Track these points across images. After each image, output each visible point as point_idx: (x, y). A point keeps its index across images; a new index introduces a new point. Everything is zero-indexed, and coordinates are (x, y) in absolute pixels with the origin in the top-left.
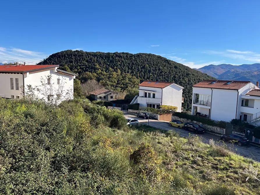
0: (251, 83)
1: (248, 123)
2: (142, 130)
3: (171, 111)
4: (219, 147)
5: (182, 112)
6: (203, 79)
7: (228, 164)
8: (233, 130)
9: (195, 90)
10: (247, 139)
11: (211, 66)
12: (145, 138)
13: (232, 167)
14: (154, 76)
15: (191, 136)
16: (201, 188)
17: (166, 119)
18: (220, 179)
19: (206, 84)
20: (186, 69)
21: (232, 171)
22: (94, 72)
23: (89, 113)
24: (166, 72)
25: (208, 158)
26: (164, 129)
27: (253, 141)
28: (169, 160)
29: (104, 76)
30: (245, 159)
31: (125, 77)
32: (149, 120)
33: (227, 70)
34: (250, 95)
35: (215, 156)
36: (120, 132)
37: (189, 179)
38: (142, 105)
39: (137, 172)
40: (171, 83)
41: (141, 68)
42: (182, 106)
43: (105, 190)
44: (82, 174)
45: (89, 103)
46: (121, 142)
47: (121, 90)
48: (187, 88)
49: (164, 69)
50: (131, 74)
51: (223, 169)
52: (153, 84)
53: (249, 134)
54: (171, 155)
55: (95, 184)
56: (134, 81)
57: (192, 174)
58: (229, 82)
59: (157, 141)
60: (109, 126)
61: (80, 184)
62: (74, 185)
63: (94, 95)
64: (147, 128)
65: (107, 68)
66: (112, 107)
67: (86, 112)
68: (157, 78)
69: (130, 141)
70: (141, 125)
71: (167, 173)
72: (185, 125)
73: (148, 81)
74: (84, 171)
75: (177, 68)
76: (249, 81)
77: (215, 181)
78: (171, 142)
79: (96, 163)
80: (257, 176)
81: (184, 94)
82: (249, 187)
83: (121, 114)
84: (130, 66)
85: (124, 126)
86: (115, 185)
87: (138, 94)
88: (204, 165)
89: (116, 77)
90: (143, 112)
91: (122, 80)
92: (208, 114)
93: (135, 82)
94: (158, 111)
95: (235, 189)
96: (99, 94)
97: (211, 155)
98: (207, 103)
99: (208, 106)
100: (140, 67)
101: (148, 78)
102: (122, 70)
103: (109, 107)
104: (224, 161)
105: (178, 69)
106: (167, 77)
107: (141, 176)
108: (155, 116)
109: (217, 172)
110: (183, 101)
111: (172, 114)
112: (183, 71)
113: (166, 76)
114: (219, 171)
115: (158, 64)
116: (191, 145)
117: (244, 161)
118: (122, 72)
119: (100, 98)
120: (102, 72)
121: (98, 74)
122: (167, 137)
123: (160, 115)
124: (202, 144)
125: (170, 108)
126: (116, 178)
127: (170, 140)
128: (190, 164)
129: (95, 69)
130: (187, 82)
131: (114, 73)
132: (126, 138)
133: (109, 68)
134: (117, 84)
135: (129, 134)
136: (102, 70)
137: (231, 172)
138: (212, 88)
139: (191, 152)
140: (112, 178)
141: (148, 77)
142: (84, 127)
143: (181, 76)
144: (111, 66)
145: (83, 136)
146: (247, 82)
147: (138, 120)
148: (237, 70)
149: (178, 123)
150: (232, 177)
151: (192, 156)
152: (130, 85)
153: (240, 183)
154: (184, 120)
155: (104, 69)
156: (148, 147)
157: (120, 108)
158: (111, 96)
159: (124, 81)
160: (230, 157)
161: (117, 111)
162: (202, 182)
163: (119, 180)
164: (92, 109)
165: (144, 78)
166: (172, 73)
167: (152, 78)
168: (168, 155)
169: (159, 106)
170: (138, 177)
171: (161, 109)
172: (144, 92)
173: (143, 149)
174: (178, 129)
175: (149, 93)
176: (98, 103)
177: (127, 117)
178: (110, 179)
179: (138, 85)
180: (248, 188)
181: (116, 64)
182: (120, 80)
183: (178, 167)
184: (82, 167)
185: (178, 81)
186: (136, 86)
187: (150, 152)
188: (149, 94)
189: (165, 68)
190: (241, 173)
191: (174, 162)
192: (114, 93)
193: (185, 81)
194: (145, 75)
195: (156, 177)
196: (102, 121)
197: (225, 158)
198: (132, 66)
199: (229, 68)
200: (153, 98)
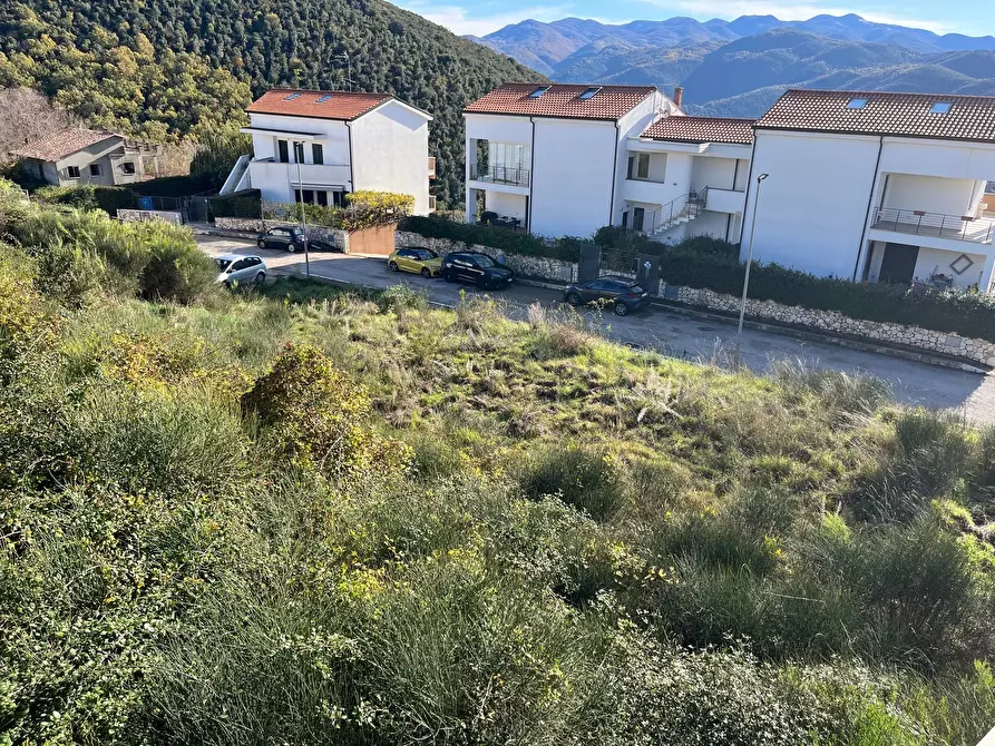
0: (657, 93)
1: (645, 237)
2: (285, 296)
3: (390, 211)
4: (558, 328)
5: (431, 214)
6: (503, 80)
7: (585, 379)
8: (601, 266)
9: (475, 126)
10: (641, 290)
11: (529, 27)
12: (299, 325)
13: (597, 385)
14: (310, 67)
15: (467, 300)
16: (505, 463)
17: (378, 244)
18: (563, 426)
19: (511, 101)
20: (438, 38)
21: (598, 396)
22: (18, 51)
23: (26, 245)
24: (358, 52)
25: (527, 368)
26: (369, 287)
27: (661, 295)
28: (395, 393)
29: (73, 68)
30: (634, 353)
31: (179, 71)
32: (311, 255)
33: (581, 44)
34: (655, 139)
35: (545, 359)
36: (192, 314)
37: (466, 443)
38: (270, 193)
39: (278, 452)
40: (382, 96)
41: (248, 30)
42: (431, 192)
43: (156, 538)
44: (42, 497)
45: (17, 197)
46: (196, 351)
47: (169, 131)
48: (445, 116)
49: (347, 35)
50: (203, 57)
51: (572, 395)
52: (309, 102)
53: (647, 274)
54: (398, 374)
55: (108, 523)
56: (224, 90)
57: (475, 427)
58: (590, 90)
59: (348, 331)
60: (138, 295)
61: (38, 537)
62: (12, 545)
63: (40, 162)
64: (303, 288)
65: (83, 31)
66: (137, 213)
67: (11, 242)
68: (325, 75)
69: (239, 344)
70: (279, 281)
71: (391, 438)
72: (445, 261)
73: (289, 91)
74: (49, 484)
75: (401, 34)
76: (652, 85)
77: (546, 437)
78: (401, 331)
79: (99, 447)
80: (670, 400)
81: (436, 141)
82: (646, 437)
83: (183, 240)
84: (197, 20)
85: (207, 288)
86: (193, 513)
87: (249, 150)
88: (512, 393)
89: (132, 71)
90: (281, 223)
91: (165, 84)
92: (521, 216)
93: (228, 95)
94: (341, 217)
95: (607, 449)
96: (62, 154)
97: (533, 356)
98: (518, 177)
99: (523, 185)
100: (240, 25)
101: (286, 76)
102: (158, 36)
103: (121, 212)
104: (573, 369)
105: (404, 37)
106: (363, 72)
107: (294, 462)
108: (331, 238)
109: (552, 408)
110: (433, 173)
111: (395, 226)
112: (427, 45)
113: (360, 65)
114: (558, 405)
115: (320, 13)
116: (469, 331)
117: (632, 361)
118: (159, 46)
119: (73, 172)
120: (63, 49)
121: (40, 59)
122: (384, 312)
123: (351, 230)
124: (508, 325)
125: (386, 202)
126: (191, 488)
127: (395, 324)
128: (468, 395)
129: (23, 34)
130: (446, 93)
131: (123, 52)
132: (219, 334)
133: (92, 28)
134: (146, 106)
135: (233, 317)
136: (59, 41)
137: (595, 400)
138: (531, 116)
139: (472, 355)
140: (180, 490)
141: (286, 70)
142: (9, 310)
143: (420, 70)
144: (101, 17)
145: (13, 345)
146: (646, 90)
147: (263, 260)
148: (616, 43)
149: (419, 259)
150: (597, 416)
151: (475, 369)
152: (206, 108)
153: (622, 431)
154: (440, 242)
155: (68, 35)
156: (311, 356)
157: (177, 215)
158: (122, 160)
159: (177, 88)
160: (592, 356)
161: (162, 228)
162: (509, 445)
163: (206, 492)
164: (40, 226)
165: (266, 75)
166: (384, 56)
167: (301, 74)
168: (391, 376)
169: (341, 198)
170: (284, 470)
171: (352, 208)
172: (275, 137)
173: (292, 366)
174: (418, 280)
175: (295, 143)
176: (66, 199)
177: (212, 251)
178: (169, 498)
179: (243, 106)
180: (644, 441)
181: (125, 9)
182: (157, 88)
183: (431, 410)
184: (34, 473)
185: (408, 90)
186: (234, 111)
187: (319, 376)
188: (299, 147)
189: (351, 29)
190: (623, 401)
191: (416, 398)
192: (137, 148)
193: (437, 89)
194: (268, 64)
195: (353, 458)
196: (98, 274)
197: (576, 358)
198: (206, 21)
199: (591, 37)
200: (315, 162)
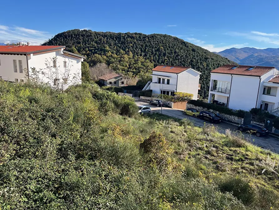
0: (275, 69)
1: (268, 113)
2: (154, 118)
3: (186, 98)
4: (235, 138)
5: (198, 100)
6: (223, 64)
7: (243, 155)
8: (252, 120)
9: (213, 76)
10: (266, 129)
11: (233, 50)
12: (157, 126)
13: (248, 158)
14: (169, 60)
15: (206, 125)
16: (214, 178)
17: (182, 107)
18: (234, 170)
19: (226, 70)
20: (205, 53)
21: (248, 162)
22: (103, 55)
23: (98, 99)
24: (182, 56)
25: (223, 149)
26: (177, 118)
27: (273, 131)
28: (181, 150)
29: (114, 59)
30: (263, 150)
31: (138, 60)
32: (163, 108)
33: (250, 54)
34: (273, 83)
35: (230, 147)
36: (131, 120)
37: (201, 169)
38: (155, 91)
39: (147, 161)
40: (187, 67)
41: (155, 51)
42: (198, 93)
43: (113, 179)
44: (90, 162)
45: (98, 88)
46: (131, 130)
47: (133, 75)
48: (205, 73)
49: (180, 52)
50: (144, 57)
51: (239, 160)
52: (168, 68)
53: (268, 125)
54: (184, 145)
55: (103, 172)
56: (147, 65)
57: (205, 164)
58: (252, 67)
59: (170, 130)
60: (120, 113)
61: (87, 172)
62: (81, 173)
63: (104, 80)
64: (160, 116)
65: (118, 51)
66: (123, 94)
67: (95, 98)
68: (173, 62)
69: (141, 129)
70: (154, 113)
71: (179, 163)
72: (201, 113)
73: (163, 66)
74: (92, 159)
75: (195, 52)
76: (274, 67)
77: (229, 172)
78: (185, 132)
79: (105, 151)
80: (274, 168)
81: (201, 80)
82: (265, 179)
83: (132, 101)
84: (144, 49)
85: (136, 114)
86: (124, 174)
87: (151, 80)
88: (218, 156)
89: (127, 60)
90: (157, 99)
91: (134, 64)
92: (225, 102)
93: (148, 66)
94: (172, 98)
95: (250, 180)
96: (109, 79)
97: (226, 145)
98: (226, 91)
99: (227, 94)
100: (154, 50)
101: (163, 62)
102: (134, 52)
103: (119, 93)
104: (240, 152)
105: (196, 52)
106: (183, 61)
107: (151, 165)
108: (169, 104)
109: (231, 163)
110: (199, 88)
111: (187, 102)
112: (202, 55)
113: (182, 59)
114: (233, 162)
115: (174, 46)
116: (206, 134)
117: (261, 152)
118: (134, 55)
119: (111, 83)
120: (113, 55)
121: (108, 57)
122: (181, 126)
123: (174, 102)
124: (218, 134)
125: (185, 95)
126: (124, 167)
127: (184, 130)
128: (203, 154)
129: (105, 51)
130: (206, 67)
131: (126, 56)
132: (137, 126)
133: (120, 50)
134: (129, 68)
135: (141, 122)
136: (112, 53)
137: (247, 163)
138: (232, 74)
139: (206, 142)
140: (121, 167)
141: (163, 60)
142: (91, 114)
143: (199, 61)
144: (122, 48)
145: (91, 123)
146: (271, 68)
147: (150, 108)
148: (261, 54)
149: (193, 112)
150: (247, 169)
151: (206, 146)
152: (142, 69)
153: (256, 175)
154: (199, 108)
155: (114, 52)
156: (160, 136)
157: (132, 95)
158: (121, 81)
159: (137, 65)
160: (247, 148)
161: (128, 98)
162: (216, 173)
163: (127, 169)
164: (101, 95)
165: (158, 62)
166: (189, 57)
167: (167, 62)
168: (181, 144)
169: (173, 93)
170: (148, 166)
171: (175, 96)
172: (158, 77)
173: (154, 137)
174: (191, 118)
175: (163, 79)
176: (108, 89)
177: (138, 104)
178: (118, 168)
179: (151, 69)
180: (264, 180)
181: (128, 46)
182: (132, 64)
183: (191, 157)
184: (89, 155)
185: (195, 66)
186: (149, 70)
187: (161, 142)
188: (164, 80)
189: (181, 51)
190: (257, 165)
191: (187, 152)
192: (125, 78)
193: (203, 66)
194: (159, 59)
195: (167, 167)
196: (112, 107)
197: (241, 148)
198: (146, 49)
199: (253, 52)
200: (167, 84)
